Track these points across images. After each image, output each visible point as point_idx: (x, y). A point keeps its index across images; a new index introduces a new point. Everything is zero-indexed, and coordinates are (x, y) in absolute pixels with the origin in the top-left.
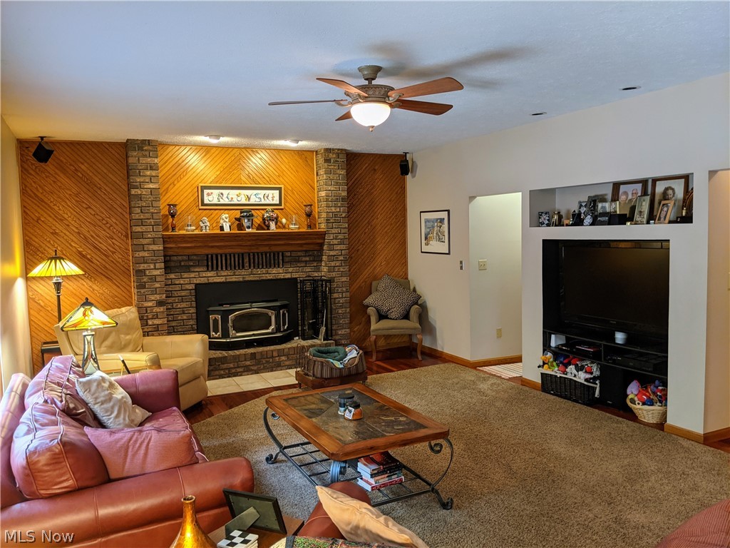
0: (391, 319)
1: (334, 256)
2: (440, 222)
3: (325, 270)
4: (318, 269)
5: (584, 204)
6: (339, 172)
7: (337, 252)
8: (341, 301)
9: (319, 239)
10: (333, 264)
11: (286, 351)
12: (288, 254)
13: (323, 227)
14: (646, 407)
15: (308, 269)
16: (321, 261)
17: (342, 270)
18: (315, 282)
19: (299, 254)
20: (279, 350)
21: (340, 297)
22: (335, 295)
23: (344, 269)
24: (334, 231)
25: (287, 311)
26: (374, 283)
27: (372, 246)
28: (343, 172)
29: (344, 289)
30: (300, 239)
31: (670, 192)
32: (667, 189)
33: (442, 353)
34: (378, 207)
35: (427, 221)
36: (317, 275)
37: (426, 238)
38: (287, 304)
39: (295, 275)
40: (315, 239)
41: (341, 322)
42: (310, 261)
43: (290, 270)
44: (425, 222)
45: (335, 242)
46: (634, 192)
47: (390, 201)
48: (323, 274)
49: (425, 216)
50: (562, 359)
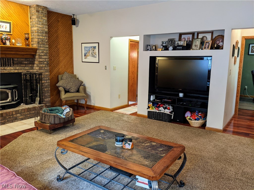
0: (71, 92)
1: (42, 61)
2: (94, 48)
3: (37, 68)
4: (32, 68)
5: (164, 42)
6: (44, 18)
7: (43, 59)
8: (46, 85)
9: (33, 52)
10: (41, 65)
11: (19, 111)
12: (16, 59)
13: (35, 46)
14: (196, 121)
15: (27, 68)
16: (34, 64)
17: (46, 69)
18: (31, 75)
19: (22, 60)
20: (16, 111)
21: (46, 82)
22: (43, 82)
23: (47, 68)
24: (42, 48)
25: (17, 90)
26: (60, 76)
27: (58, 58)
28: (46, 19)
29: (47, 79)
30: (23, 51)
31: (205, 38)
32: (203, 37)
33: (94, 106)
34: (60, 39)
35: (85, 47)
36: (32, 71)
37: (85, 55)
38: (17, 86)
39: (20, 71)
40: (31, 52)
41: (46, 95)
42: (28, 64)
43: (17, 68)
44: (85, 48)
45: (43, 54)
46: (188, 38)
47: (66, 37)
48: (35, 71)
49: (84, 45)
50: (156, 105)
